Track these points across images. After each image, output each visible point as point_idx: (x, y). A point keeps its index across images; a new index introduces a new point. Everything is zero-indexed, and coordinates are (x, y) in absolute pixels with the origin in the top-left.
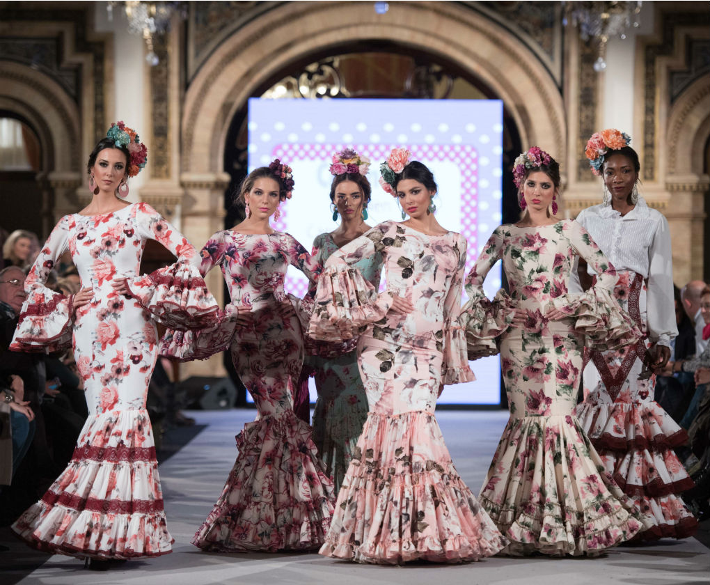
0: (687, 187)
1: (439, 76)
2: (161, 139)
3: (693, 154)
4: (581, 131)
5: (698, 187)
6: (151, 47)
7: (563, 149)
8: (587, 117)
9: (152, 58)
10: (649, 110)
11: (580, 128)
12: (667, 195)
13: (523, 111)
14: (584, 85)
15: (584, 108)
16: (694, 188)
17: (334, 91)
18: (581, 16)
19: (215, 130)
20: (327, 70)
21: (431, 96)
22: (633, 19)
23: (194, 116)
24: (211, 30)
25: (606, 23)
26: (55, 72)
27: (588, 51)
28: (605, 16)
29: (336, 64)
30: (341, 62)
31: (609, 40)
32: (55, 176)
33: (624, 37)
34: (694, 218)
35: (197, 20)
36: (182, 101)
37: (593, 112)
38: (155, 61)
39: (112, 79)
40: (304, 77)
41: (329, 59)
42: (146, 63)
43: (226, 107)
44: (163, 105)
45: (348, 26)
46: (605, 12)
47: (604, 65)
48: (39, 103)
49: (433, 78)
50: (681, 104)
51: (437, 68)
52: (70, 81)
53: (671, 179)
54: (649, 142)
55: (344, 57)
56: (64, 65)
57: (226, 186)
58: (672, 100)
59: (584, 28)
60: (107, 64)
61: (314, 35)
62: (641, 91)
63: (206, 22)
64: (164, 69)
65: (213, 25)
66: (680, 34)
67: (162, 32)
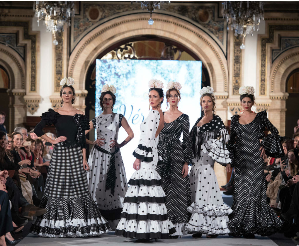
0: (279, 98)
1: (175, 51)
2: (59, 75)
3: (281, 84)
4: (234, 74)
5: (283, 97)
6: (55, 37)
7: (227, 81)
8: (237, 68)
9: (55, 42)
10: (263, 66)
11: (234, 72)
12: (270, 101)
13: (210, 65)
14: (236, 55)
15: (236, 64)
16: (282, 98)
17: (132, 56)
18: (235, 26)
19: (82, 72)
20: (129, 47)
21: (172, 59)
22: (256, 28)
23: (73, 66)
24: (81, 31)
25: (245, 29)
26: (15, 48)
27: (238, 41)
28: (244, 26)
29: (132, 45)
30: (134, 44)
31: (246, 36)
32: (14, 91)
33: (252, 35)
34: (281, 111)
35: (75, 26)
36: (68, 60)
37: (240, 66)
38: (57, 43)
39: (39, 51)
40: (119, 50)
41: (130, 43)
42: (53, 44)
43: (86, 62)
44: (61, 61)
45: (138, 29)
46: (245, 25)
47: (244, 47)
48: (8, 60)
49: (173, 51)
50: (276, 63)
51: (175, 47)
52: (21, 51)
53: (272, 94)
54: (263, 79)
55: (135, 42)
56: (19, 45)
57: (86, 95)
58: (273, 62)
59: (236, 31)
60: (37, 44)
61: (123, 33)
62: (260, 58)
63: (78, 27)
64: (61, 47)
65: (81, 28)
66: (276, 34)
67: (60, 31)
